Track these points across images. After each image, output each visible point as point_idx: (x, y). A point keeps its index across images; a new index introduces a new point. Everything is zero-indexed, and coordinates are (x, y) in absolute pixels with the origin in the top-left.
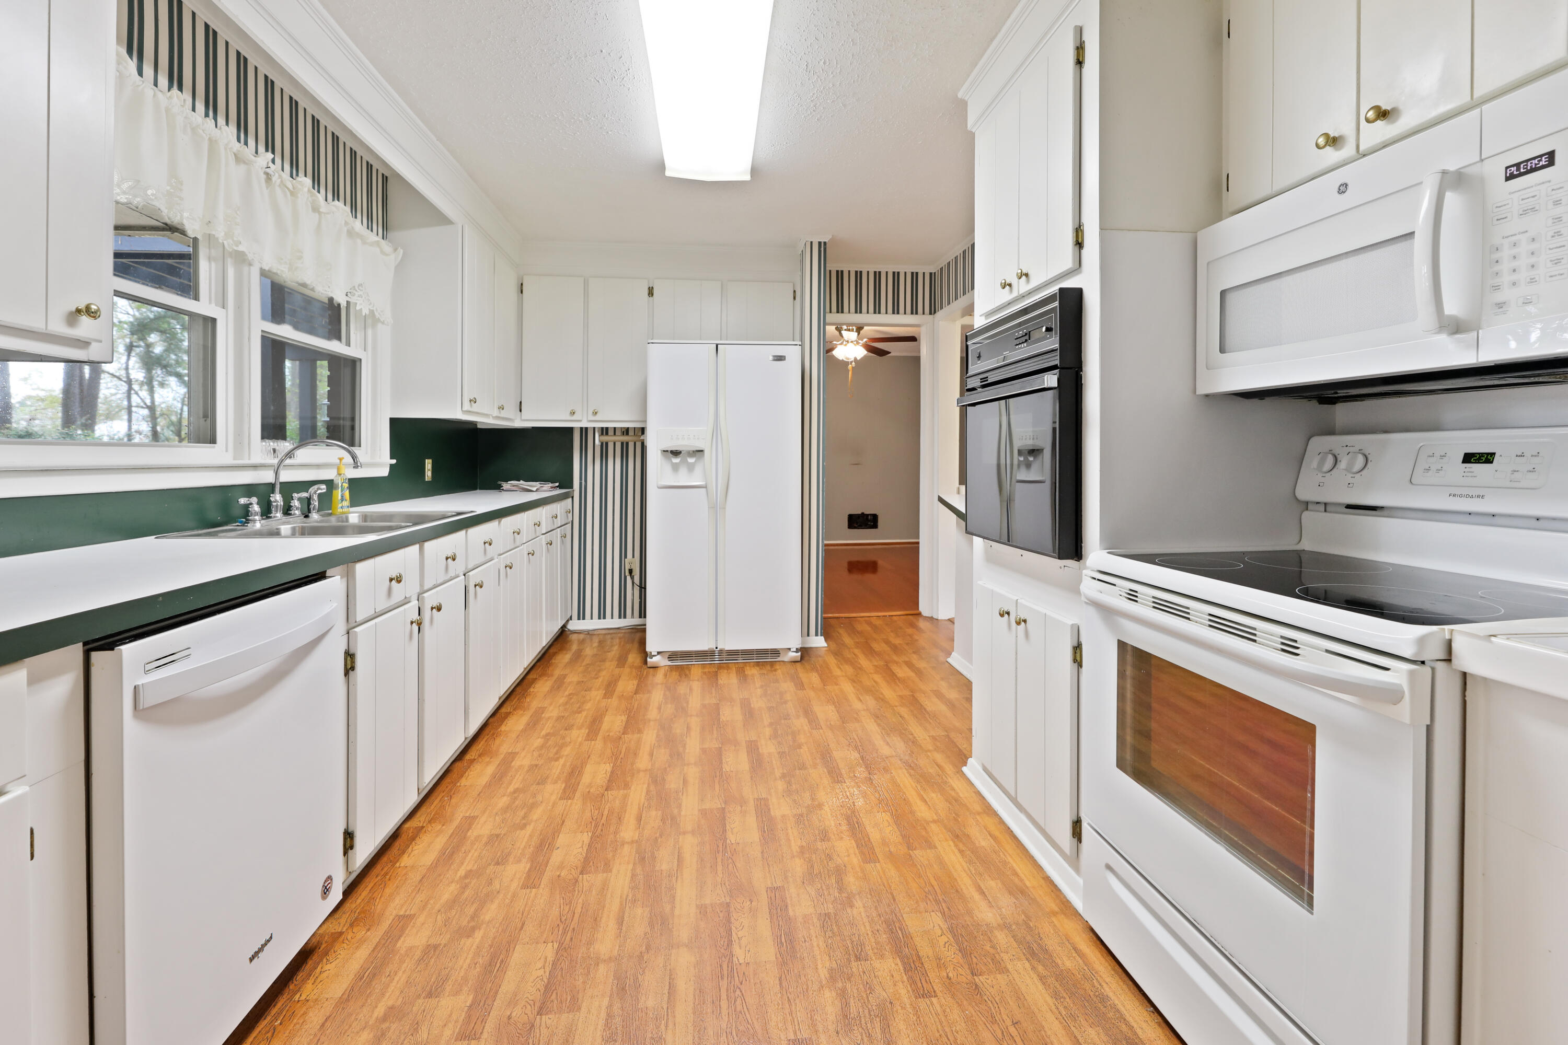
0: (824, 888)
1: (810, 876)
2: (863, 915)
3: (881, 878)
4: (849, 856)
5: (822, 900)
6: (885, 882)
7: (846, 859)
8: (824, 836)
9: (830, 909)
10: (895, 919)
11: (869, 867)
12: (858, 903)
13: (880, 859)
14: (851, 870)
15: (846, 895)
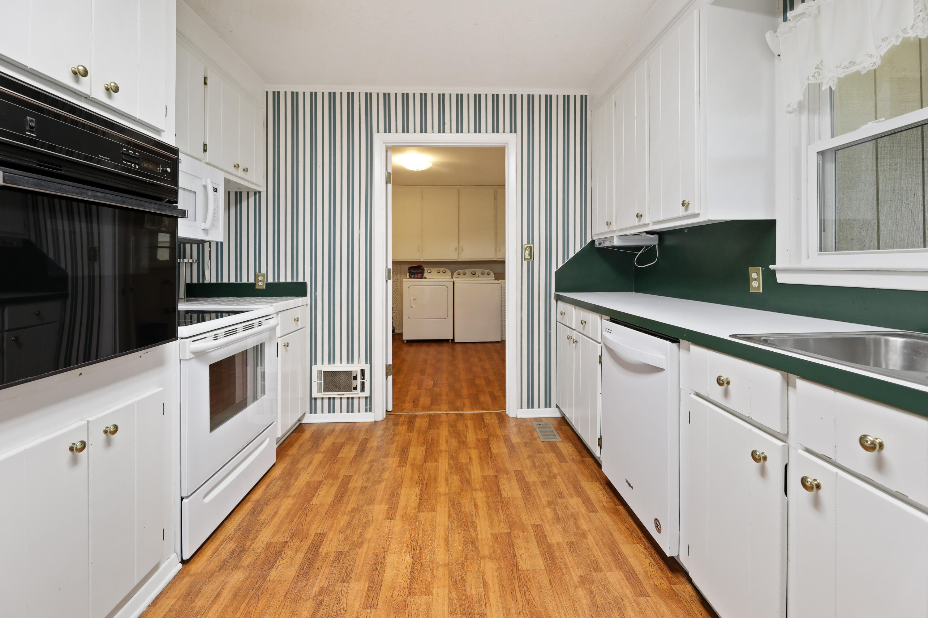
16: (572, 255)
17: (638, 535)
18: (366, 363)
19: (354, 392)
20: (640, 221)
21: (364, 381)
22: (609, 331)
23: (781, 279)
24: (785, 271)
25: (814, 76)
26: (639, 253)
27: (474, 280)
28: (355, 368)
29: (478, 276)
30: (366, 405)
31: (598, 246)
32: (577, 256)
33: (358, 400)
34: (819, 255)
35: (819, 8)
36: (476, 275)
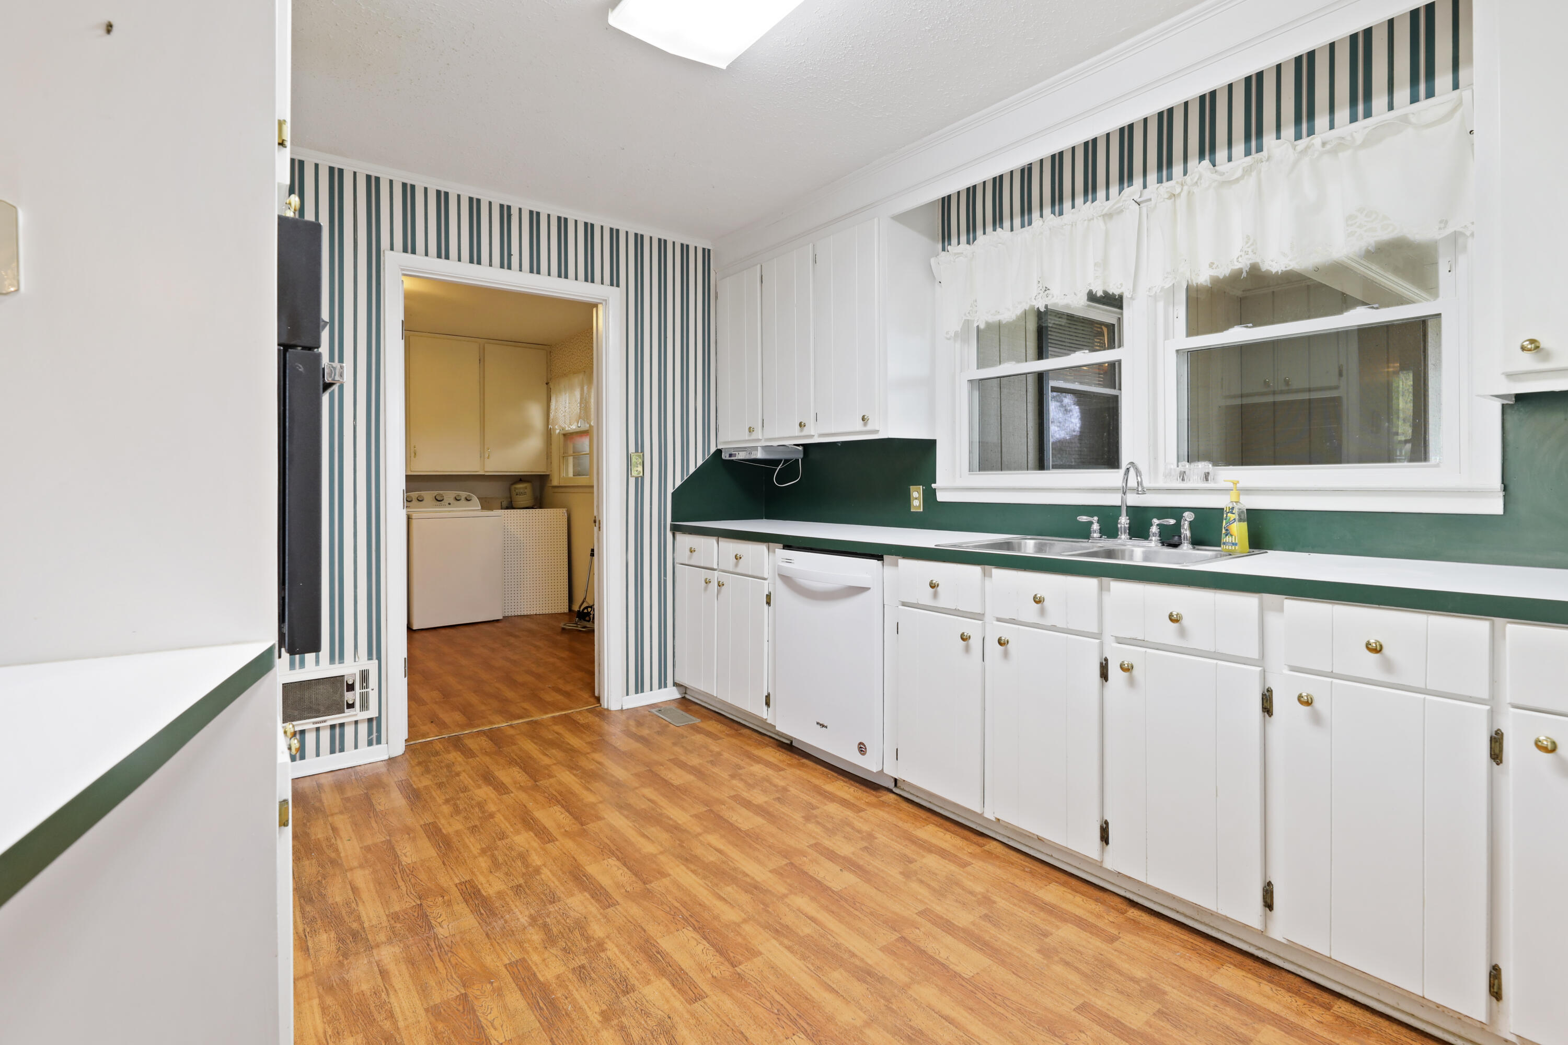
0: (563, 921)
1: (581, 925)
2: (518, 913)
3: (502, 949)
4: (544, 960)
5: (561, 911)
6: (497, 947)
7: (546, 956)
8: (582, 973)
9: (551, 908)
10: (487, 920)
11: (517, 956)
12: (524, 920)
13: (504, 969)
14: (538, 946)
15: (538, 922)
16: (692, 469)
17: (833, 776)
18: (370, 657)
19: (348, 712)
20: (801, 431)
21: (368, 690)
22: (789, 561)
23: (941, 497)
24: (944, 489)
25: (969, 313)
26: (778, 468)
27: (442, 511)
28: (349, 669)
29: (449, 504)
30: (370, 733)
31: (728, 458)
32: (699, 471)
33: (353, 727)
34: (969, 474)
35: (973, 253)
36: (446, 502)
